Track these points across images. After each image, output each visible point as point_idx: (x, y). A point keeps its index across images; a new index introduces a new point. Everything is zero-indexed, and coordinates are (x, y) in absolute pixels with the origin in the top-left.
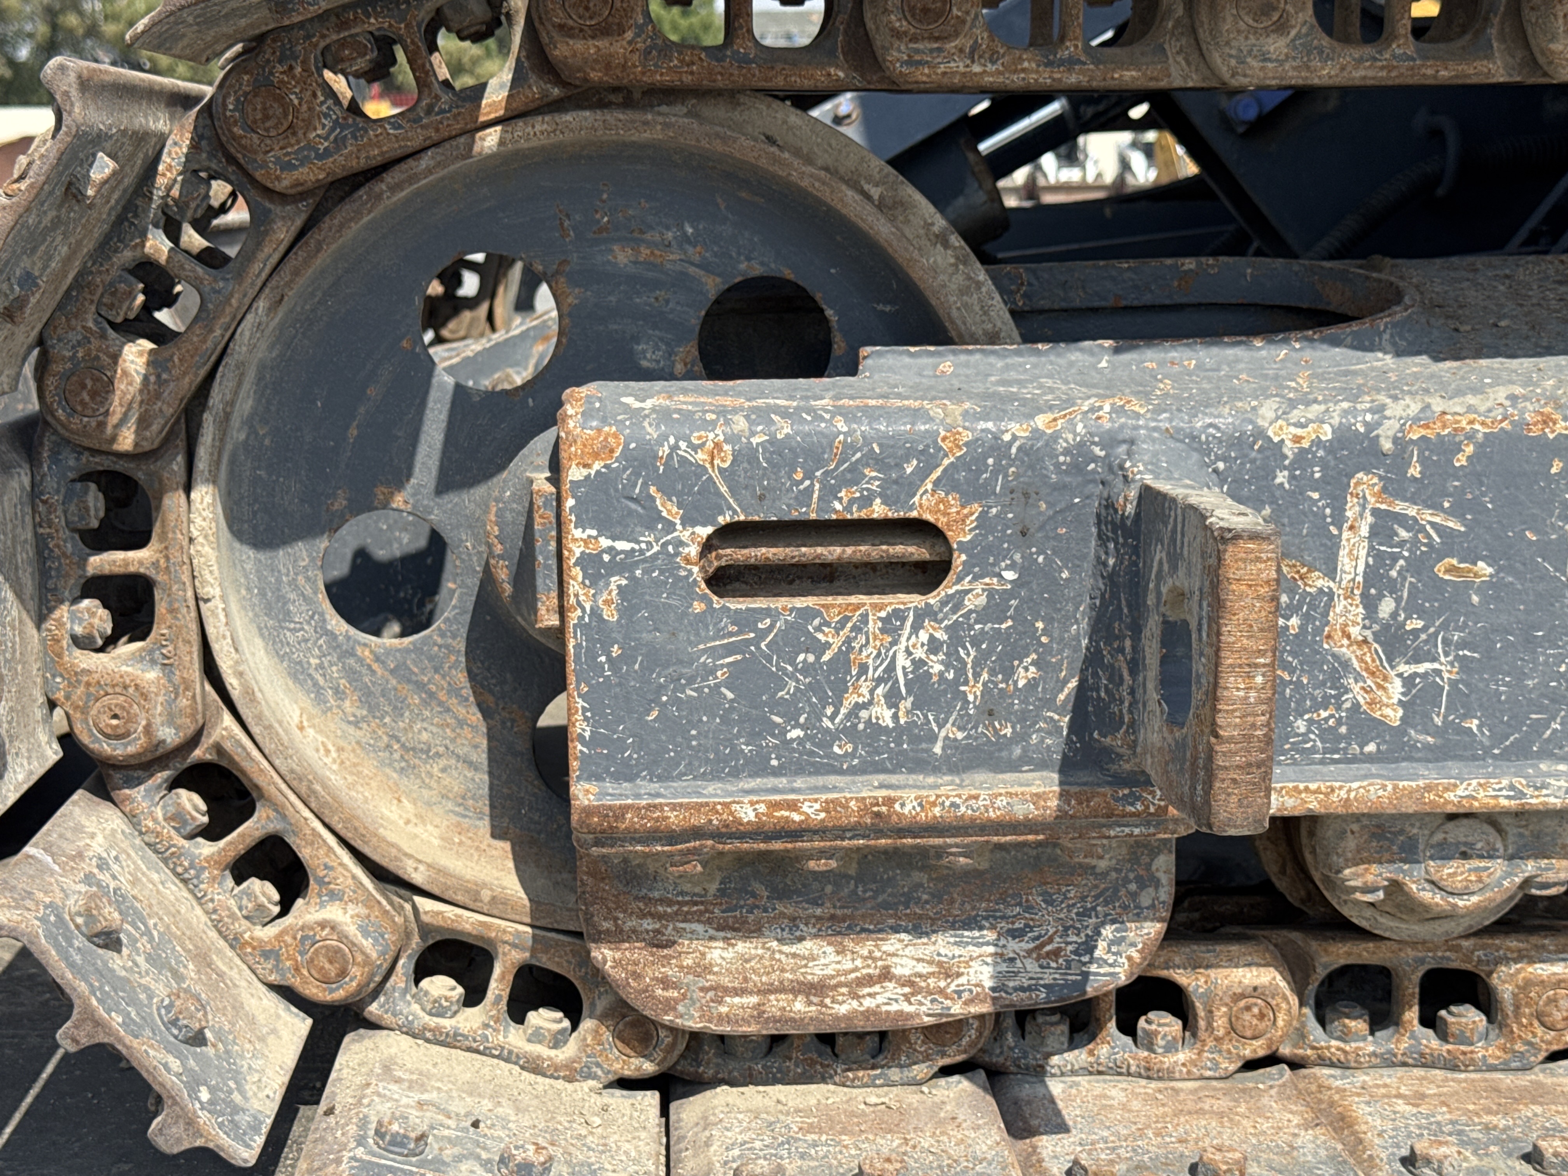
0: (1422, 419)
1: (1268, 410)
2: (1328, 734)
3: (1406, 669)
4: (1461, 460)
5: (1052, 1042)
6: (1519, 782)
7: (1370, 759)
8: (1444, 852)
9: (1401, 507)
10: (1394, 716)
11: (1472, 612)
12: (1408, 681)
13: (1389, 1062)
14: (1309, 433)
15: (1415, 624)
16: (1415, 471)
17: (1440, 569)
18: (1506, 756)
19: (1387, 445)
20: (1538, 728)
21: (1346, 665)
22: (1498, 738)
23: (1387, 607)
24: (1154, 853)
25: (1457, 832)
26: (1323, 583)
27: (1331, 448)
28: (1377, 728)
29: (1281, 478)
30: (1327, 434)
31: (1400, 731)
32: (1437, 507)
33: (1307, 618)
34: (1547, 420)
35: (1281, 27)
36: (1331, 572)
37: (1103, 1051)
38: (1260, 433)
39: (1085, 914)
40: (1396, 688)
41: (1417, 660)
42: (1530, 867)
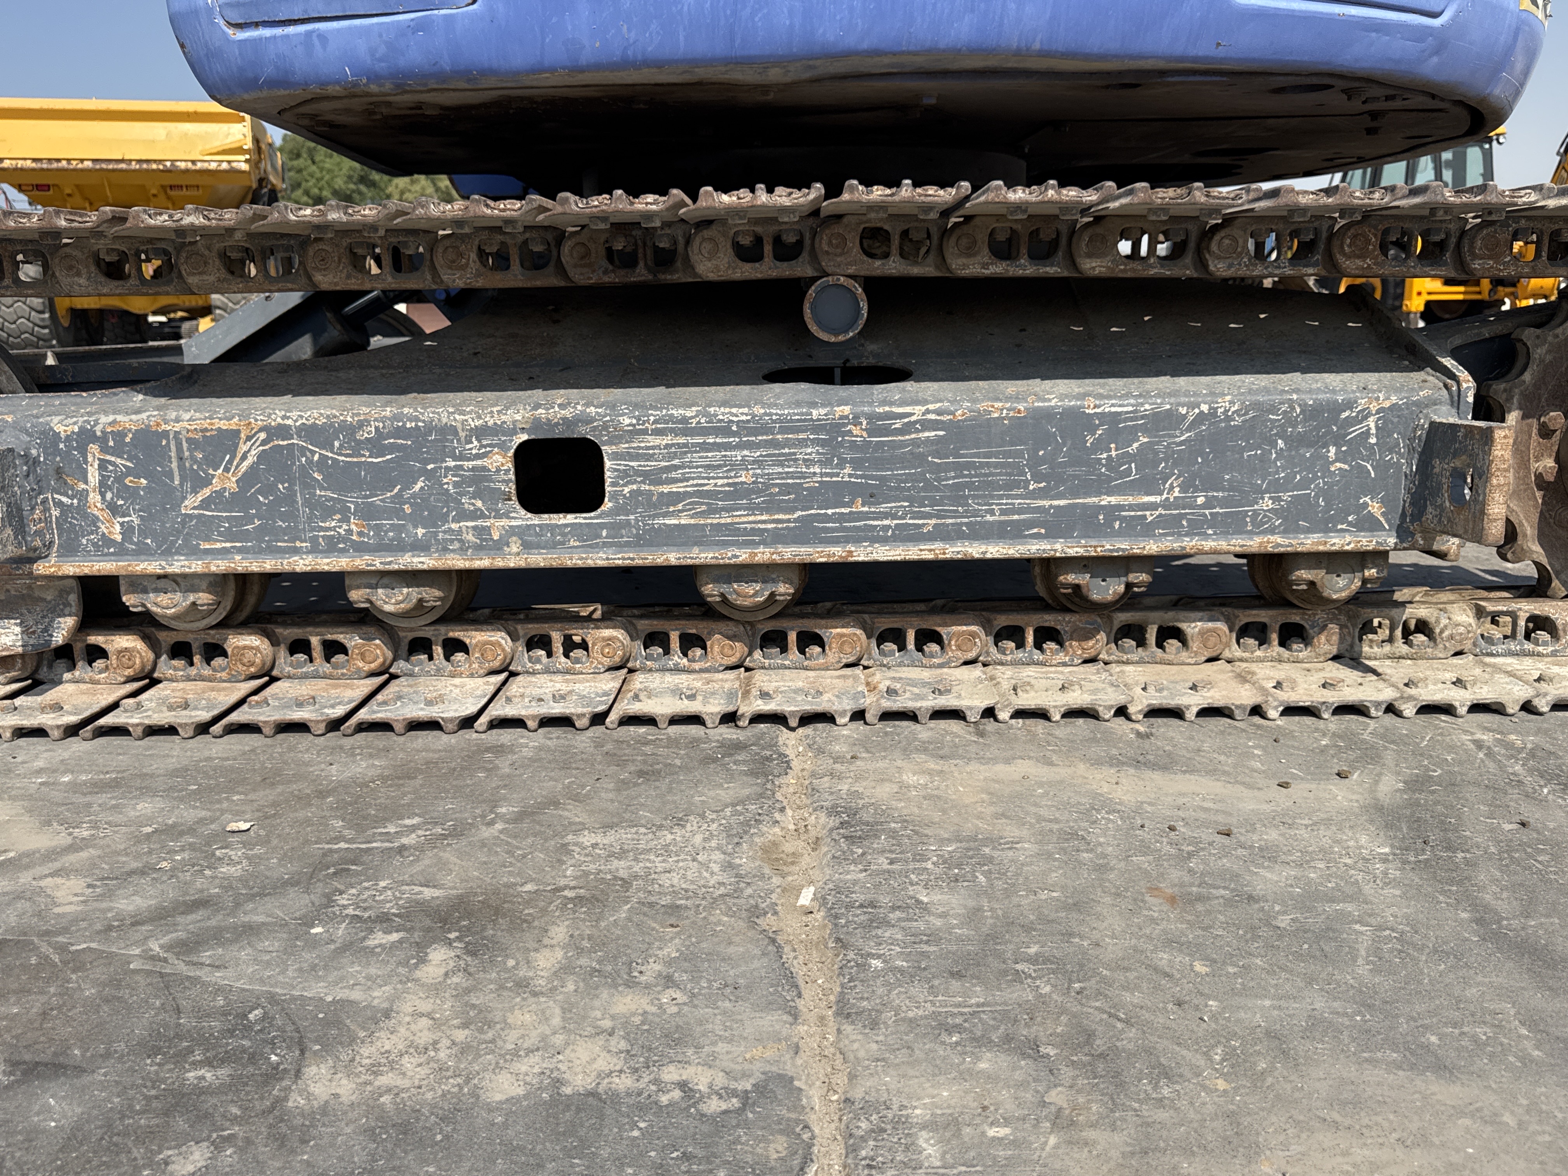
0: (114, 423)
1: (56, 419)
2: (95, 545)
3: (121, 520)
4: (128, 440)
5: (59, 671)
6: (163, 563)
7: (112, 554)
8: (156, 590)
9: (108, 457)
10: (119, 538)
11: (141, 498)
12: (122, 524)
13: (189, 679)
14: (69, 429)
15: (120, 502)
16: (111, 443)
17: (127, 481)
18: (162, 553)
19: (99, 434)
20: (173, 543)
21: (97, 518)
22: (159, 547)
23: (109, 496)
24: (68, 593)
25: (162, 583)
26: (83, 486)
27: (78, 434)
28: (113, 542)
29: (62, 446)
30: (76, 429)
31: (122, 544)
32: (122, 458)
33: (79, 500)
34: (158, 425)
35: (78, 274)
36: (86, 483)
37: (77, 673)
38: (51, 429)
39: (43, 617)
40: (118, 528)
41: (124, 516)
42: (192, 598)
